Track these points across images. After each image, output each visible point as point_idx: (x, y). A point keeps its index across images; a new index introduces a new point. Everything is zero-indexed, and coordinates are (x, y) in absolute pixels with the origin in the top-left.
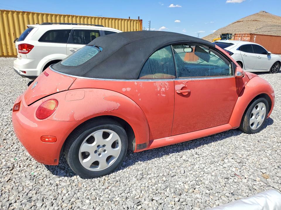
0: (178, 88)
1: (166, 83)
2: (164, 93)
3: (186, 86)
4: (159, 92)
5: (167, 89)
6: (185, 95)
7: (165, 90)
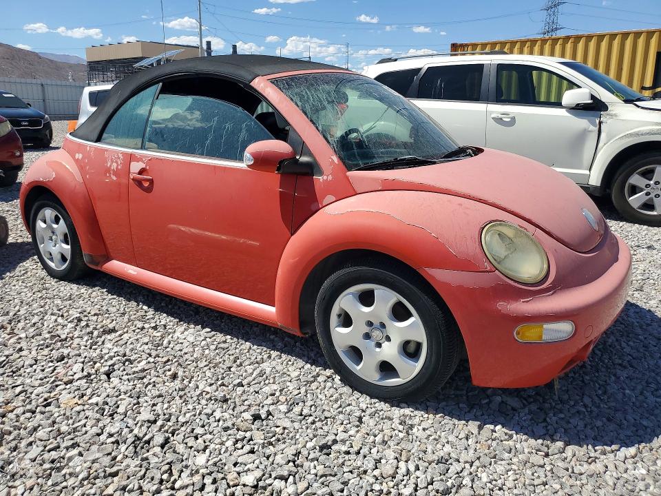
0: (136, 167)
1: (120, 155)
2: (116, 173)
3: (148, 168)
4: (108, 170)
5: (119, 167)
6: (145, 184)
7: (117, 168)
